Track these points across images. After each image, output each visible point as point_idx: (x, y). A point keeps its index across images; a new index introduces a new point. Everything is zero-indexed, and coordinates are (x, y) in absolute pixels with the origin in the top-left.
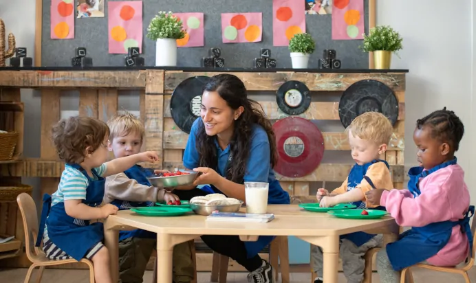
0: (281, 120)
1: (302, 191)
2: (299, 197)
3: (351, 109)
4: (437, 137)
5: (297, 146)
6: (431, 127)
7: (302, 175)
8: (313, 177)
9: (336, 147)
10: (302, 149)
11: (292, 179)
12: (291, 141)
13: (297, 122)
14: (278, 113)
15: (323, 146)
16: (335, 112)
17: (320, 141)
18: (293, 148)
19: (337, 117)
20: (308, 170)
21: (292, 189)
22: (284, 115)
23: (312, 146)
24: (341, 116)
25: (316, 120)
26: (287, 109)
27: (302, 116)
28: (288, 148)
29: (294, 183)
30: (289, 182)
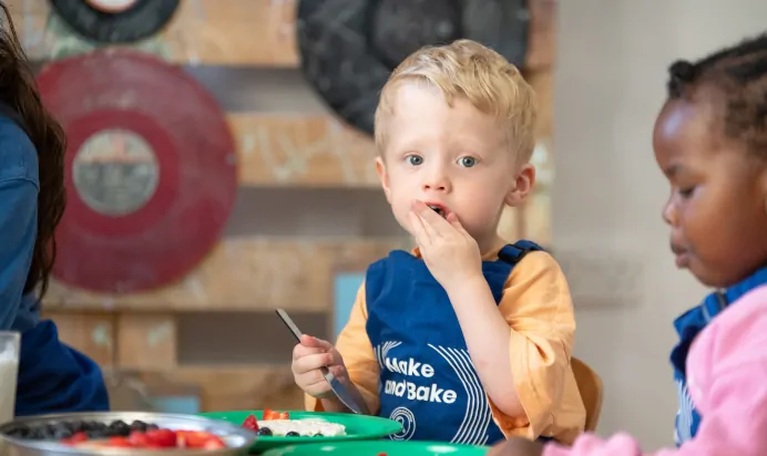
0: (64, 65)
1: (150, 347)
2: (136, 374)
3: (348, 24)
4: (751, 133)
5: (127, 168)
6: (728, 90)
7: (147, 286)
8: (196, 292)
9: (282, 175)
10: (145, 180)
11: (107, 302)
12: (102, 147)
13: (128, 71)
14: (50, 35)
15: (231, 171)
16: (281, 37)
17: (220, 152)
18: (114, 178)
19: (288, 56)
20: (175, 265)
21: (109, 344)
22: (72, 43)
23: (189, 170)
24: (304, 51)
25: (201, 67)
26: (88, 20)
27: (148, 47)
28: (91, 176)
29: (115, 317)
30: (91, 315)
